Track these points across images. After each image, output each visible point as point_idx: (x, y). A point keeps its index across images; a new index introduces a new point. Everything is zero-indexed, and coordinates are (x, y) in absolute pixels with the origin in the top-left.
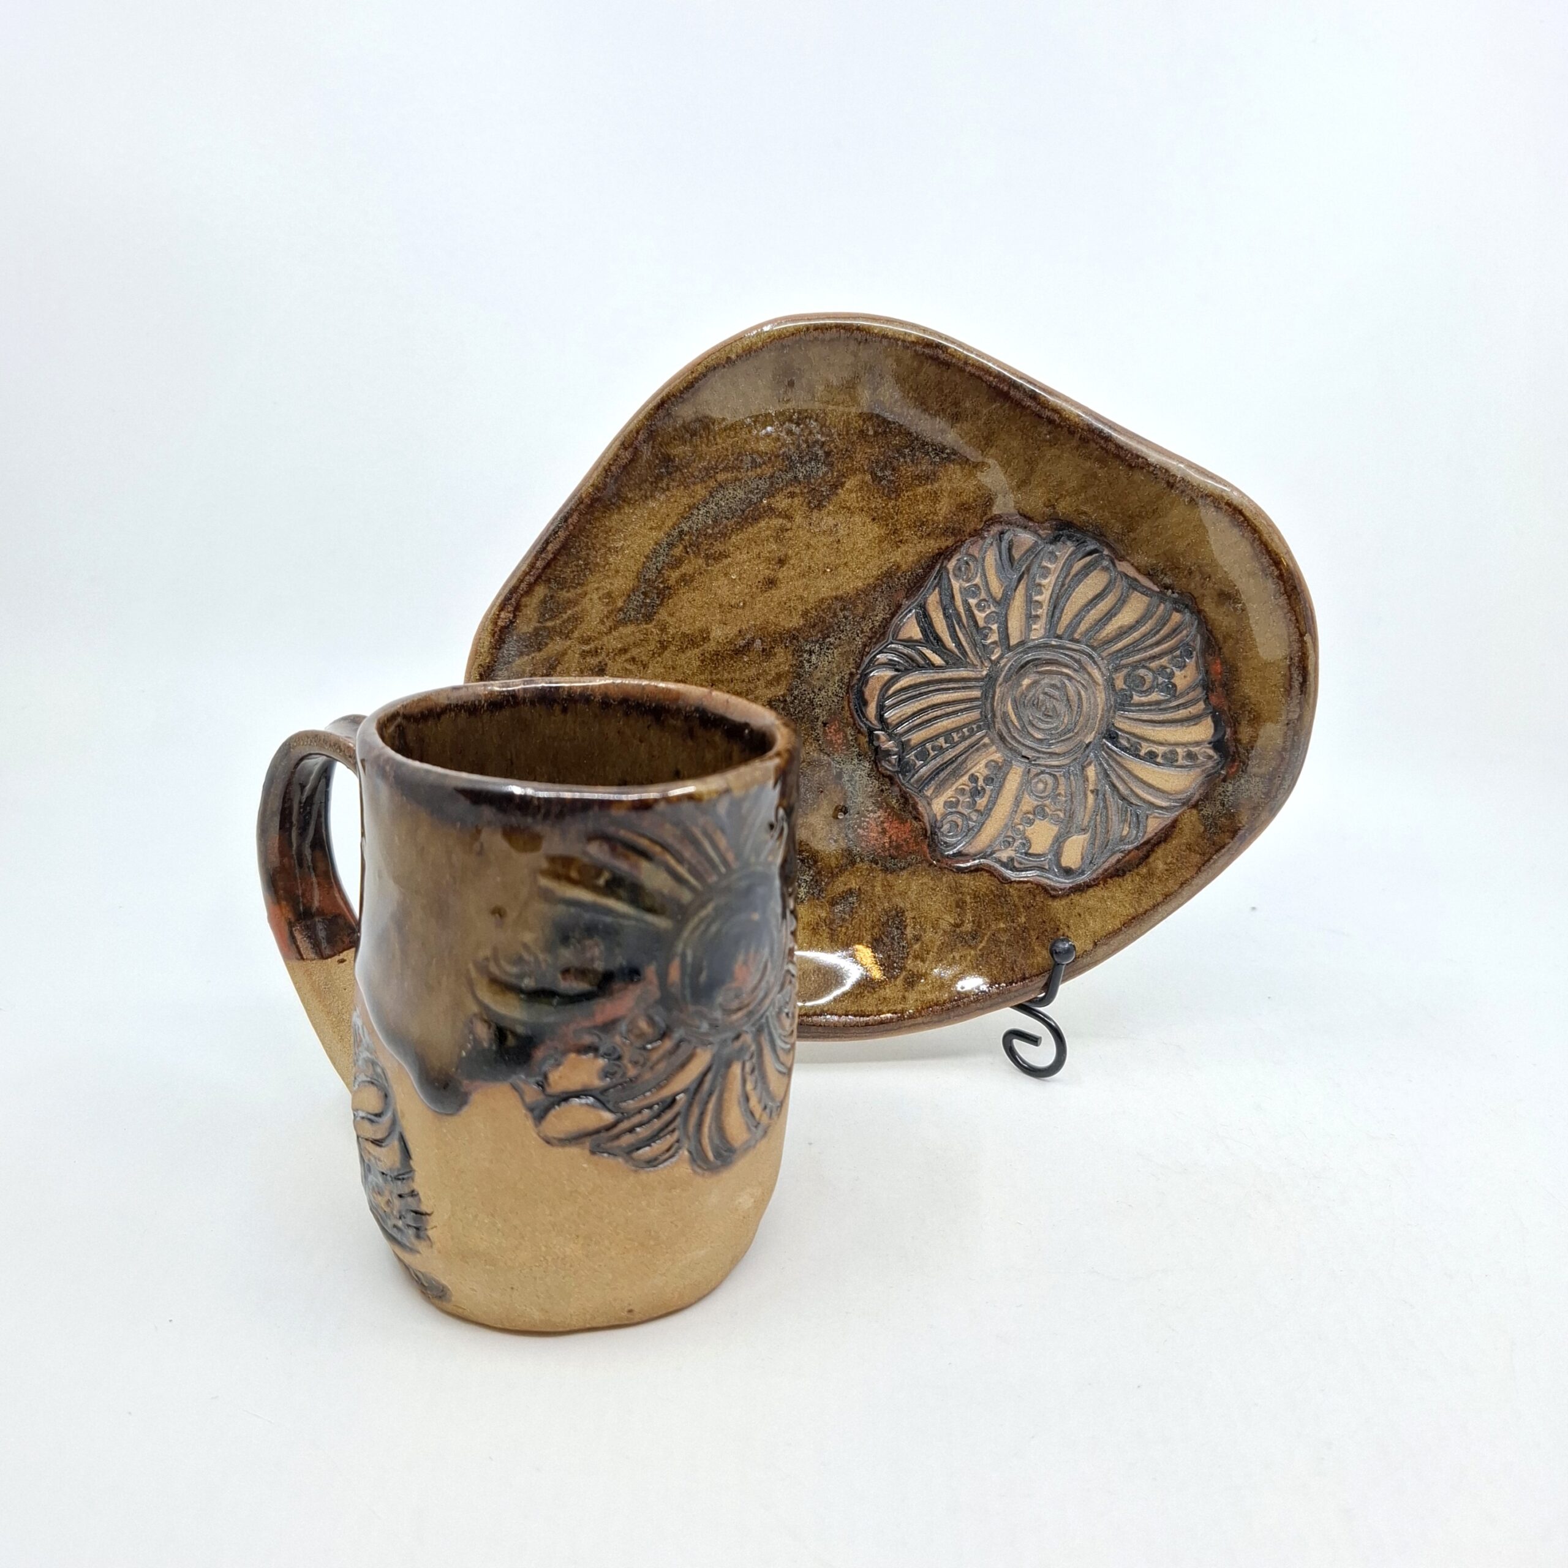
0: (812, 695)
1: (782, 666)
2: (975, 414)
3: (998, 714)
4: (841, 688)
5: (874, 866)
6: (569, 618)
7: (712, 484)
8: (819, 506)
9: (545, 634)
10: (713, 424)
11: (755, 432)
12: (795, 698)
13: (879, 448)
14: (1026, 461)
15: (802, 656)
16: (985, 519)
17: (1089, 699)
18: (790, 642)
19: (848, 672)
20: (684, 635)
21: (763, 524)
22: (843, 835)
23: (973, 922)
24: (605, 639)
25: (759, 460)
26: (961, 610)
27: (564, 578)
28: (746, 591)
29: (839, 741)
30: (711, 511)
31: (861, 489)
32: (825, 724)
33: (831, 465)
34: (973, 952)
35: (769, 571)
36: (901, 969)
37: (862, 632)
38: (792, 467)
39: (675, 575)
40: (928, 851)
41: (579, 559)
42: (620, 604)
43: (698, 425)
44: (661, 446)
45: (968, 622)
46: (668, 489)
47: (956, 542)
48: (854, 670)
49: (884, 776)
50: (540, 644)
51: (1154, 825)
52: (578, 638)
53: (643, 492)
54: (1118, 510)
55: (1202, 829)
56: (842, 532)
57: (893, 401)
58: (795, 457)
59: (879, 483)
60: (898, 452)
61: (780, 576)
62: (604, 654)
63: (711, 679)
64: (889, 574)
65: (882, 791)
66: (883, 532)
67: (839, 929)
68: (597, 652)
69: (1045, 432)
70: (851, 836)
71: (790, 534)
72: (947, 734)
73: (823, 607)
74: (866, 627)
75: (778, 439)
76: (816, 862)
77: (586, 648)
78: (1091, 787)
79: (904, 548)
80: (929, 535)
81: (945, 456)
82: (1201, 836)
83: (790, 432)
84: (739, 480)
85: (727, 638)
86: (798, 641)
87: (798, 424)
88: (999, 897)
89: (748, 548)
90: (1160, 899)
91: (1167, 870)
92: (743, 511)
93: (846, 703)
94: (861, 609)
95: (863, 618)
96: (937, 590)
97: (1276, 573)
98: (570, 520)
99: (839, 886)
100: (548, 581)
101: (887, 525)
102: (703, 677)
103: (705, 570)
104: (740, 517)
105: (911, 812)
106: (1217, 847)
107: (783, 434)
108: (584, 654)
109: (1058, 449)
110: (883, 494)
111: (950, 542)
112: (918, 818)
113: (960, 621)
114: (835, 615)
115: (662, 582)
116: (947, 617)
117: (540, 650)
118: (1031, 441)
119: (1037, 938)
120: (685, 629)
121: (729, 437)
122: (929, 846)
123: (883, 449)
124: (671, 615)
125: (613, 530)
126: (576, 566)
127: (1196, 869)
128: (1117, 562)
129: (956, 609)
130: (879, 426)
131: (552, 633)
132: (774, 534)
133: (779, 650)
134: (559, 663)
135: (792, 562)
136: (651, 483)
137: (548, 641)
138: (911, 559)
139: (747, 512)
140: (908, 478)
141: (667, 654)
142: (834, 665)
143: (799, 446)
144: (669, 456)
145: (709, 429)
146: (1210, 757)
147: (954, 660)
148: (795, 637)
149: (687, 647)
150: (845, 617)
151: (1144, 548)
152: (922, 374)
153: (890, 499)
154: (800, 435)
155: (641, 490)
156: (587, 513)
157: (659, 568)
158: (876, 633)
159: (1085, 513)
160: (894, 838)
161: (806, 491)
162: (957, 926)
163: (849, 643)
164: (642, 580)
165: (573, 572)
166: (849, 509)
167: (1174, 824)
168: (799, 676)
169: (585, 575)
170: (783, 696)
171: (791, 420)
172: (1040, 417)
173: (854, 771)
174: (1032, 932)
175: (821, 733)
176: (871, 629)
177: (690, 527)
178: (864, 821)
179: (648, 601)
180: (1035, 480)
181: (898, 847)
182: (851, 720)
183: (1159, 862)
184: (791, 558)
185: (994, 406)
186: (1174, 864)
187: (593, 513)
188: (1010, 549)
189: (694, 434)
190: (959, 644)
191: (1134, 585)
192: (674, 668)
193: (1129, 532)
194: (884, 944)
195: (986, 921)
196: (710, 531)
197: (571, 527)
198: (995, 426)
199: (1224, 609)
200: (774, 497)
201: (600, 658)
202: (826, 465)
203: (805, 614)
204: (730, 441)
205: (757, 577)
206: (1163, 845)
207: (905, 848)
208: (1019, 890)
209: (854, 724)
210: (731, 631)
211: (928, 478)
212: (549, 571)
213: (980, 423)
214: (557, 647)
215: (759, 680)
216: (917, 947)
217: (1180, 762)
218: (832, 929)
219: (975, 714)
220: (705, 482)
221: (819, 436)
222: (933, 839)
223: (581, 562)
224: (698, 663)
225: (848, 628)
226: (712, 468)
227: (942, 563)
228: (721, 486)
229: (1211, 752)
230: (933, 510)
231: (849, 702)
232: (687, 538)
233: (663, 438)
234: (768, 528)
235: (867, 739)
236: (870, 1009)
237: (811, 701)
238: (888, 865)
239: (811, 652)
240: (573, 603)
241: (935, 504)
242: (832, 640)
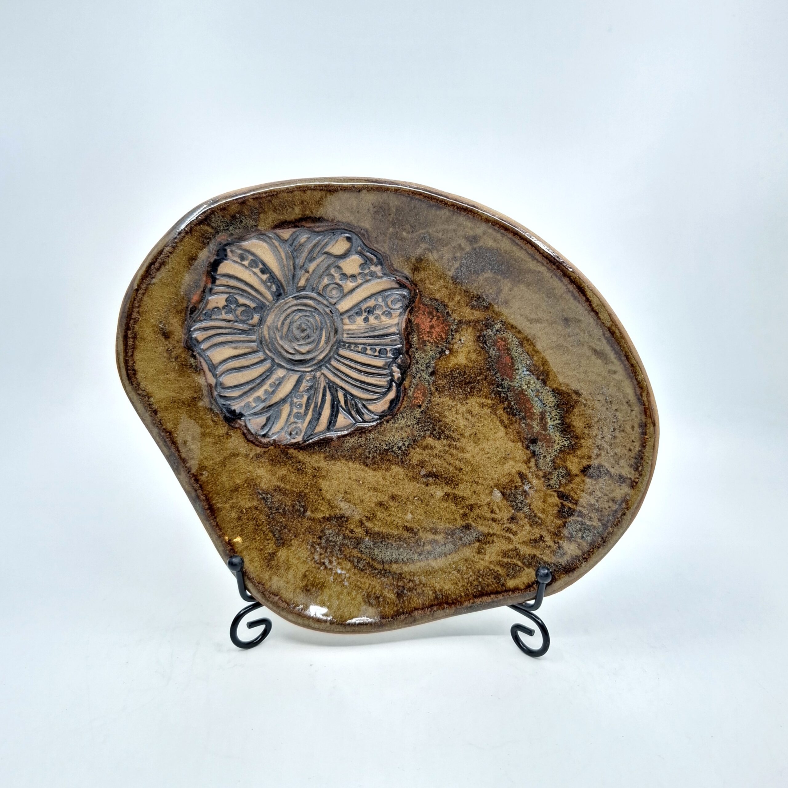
0: (415, 426)
1: (419, 452)
2: (234, 507)
3: (330, 345)
4: (398, 419)
5: (450, 312)
6: (508, 557)
7: (387, 566)
8: (342, 517)
9: (526, 560)
10: (364, 595)
11: (347, 575)
12: (425, 431)
13: (293, 522)
14: (225, 466)
15: (406, 450)
16: (267, 450)
17: (278, 321)
18: (406, 461)
19: (388, 424)
20: (456, 504)
21: (376, 529)
22: (454, 341)
23: (419, 246)
24: (498, 533)
25: (355, 560)
26: (310, 413)
27: (495, 579)
28: (408, 503)
29: (419, 392)
30: (397, 554)
31: (316, 509)
32: (420, 406)
33: (322, 531)
34: (430, 231)
35: (390, 504)
36: (475, 249)
37: (367, 439)
38: (342, 545)
39: (438, 537)
40: (417, 300)
41: (480, 582)
42: (477, 544)
43: (372, 601)
44: (397, 605)
45: (312, 403)
46: (410, 580)
47: (289, 448)
48: (385, 423)
49: (410, 356)
50: (532, 558)
51: (286, 233)
52: (511, 544)
53: (424, 589)
54: (194, 413)
55: (262, 216)
56: (341, 495)
57: (269, 542)
58: (337, 548)
59: (305, 505)
60: (286, 514)
61: (386, 498)
62: (505, 526)
63: (460, 472)
64: (332, 458)
65: (417, 349)
66: (320, 481)
67: (493, 293)
68: (508, 530)
69: (204, 476)
70: (451, 337)
71: (367, 514)
72: (364, 352)
73: (377, 466)
74: (362, 441)
75: (339, 563)
76: (479, 337)
77: (511, 535)
78: (307, 275)
79: (316, 465)
80: (299, 462)
81: (264, 495)
82: (264, 212)
83: (331, 562)
84: (372, 558)
85: (436, 487)
86: (402, 459)
87: (324, 563)
88: (396, 249)
89: (392, 523)
90: (309, 192)
91: (295, 205)
92: (381, 542)
93: (401, 409)
94: (359, 451)
95: (361, 446)
96: (315, 431)
97: (129, 332)
98: (469, 605)
99: (478, 315)
100: (503, 585)
101: (316, 482)
102: (464, 477)
103: (422, 528)
104: (385, 541)
105: (411, 327)
106: (259, 200)
107: (335, 563)
108: (515, 534)
109: (203, 463)
110: (307, 499)
111: (291, 451)
112: (409, 321)
113: (316, 406)
114: (374, 457)
115: (448, 539)
116: (320, 414)
117: (535, 556)
118: (215, 476)
119: (390, 215)
120: (454, 507)
121: (361, 583)
122: (414, 302)
123: (292, 520)
124: (455, 519)
125: (452, 582)
126: (484, 580)
127: (278, 196)
128: (214, 385)
129: (313, 415)
130: (285, 533)
131: (522, 558)
132: (374, 519)
133: (415, 461)
134: (531, 540)
135: (376, 500)
136: (416, 589)
137: (527, 555)
138: (317, 457)
139: (380, 541)
140: (290, 498)
141: (472, 502)
142: (393, 433)
143: (331, 552)
144: (397, 597)
145: (368, 595)
146: (232, 251)
147: (332, 387)
148: (402, 462)
149: (460, 498)
150: (370, 453)
151: (193, 385)
152: (245, 545)
153: (305, 494)
154: (327, 557)
155: (423, 591)
156: (458, 601)
157: (444, 546)
158: (360, 433)
159: (213, 421)
160: (429, 320)
161: (344, 528)
162: (430, 250)
163: (377, 438)
164: (457, 547)
165: (488, 578)
166: (329, 504)
167: (276, 227)
168: (415, 441)
169: (484, 572)
170: (430, 436)
171: (326, 567)
172: (201, 486)
173: (423, 371)
174: (391, 219)
175: (425, 403)
176: (361, 437)
177: (413, 554)
178: (438, 340)
179: (462, 535)
180: (226, 453)
181: (430, 313)
182: (405, 399)
183: (297, 212)
184: (375, 502)
185: (221, 505)
186: (289, 206)
187: (456, 599)
188: (265, 425)
189: (377, 598)
190: (324, 395)
191: (213, 367)
192: (475, 492)
193: (196, 398)
194: (475, 268)
195: (412, 242)
196: (405, 545)
197: (471, 601)
198: (228, 494)
199: (171, 328)
200: (361, 537)
201: (508, 525)
202: (325, 533)
203: (388, 470)
204: (362, 580)
205: (398, 506)
206: (288, 219)
207: (427, 310)
208: (382, 246)
209: (405, 395)
210: (432, 489)
211: (280, 490)
212: (499, 589)
213: (234, 501)
214: (526, 549)
215: (436, 454)
216: (458, 255)
217: (251, 257)
218: (497, 296)
219: (342, 352)
220: (389, 570)
221: (318, 549)
222: (409, 304)
223: (480, 580)
224: (460, 485)
225: (372, 447)
226: (381, 574)
227: (303, 443)
228: (383, 563)
229: (229, 254)
230: (289, 473)
231: (399, 408)
232: (419, 550)
233: (393, 608)
234: (375, 524)
235: (404, 382)
236: (507, 241)
237: (418, 423)
238: (443, 308)
239: (400, 448)
240: (499, 563)
241: (286, 475)
242: (385, 447)
